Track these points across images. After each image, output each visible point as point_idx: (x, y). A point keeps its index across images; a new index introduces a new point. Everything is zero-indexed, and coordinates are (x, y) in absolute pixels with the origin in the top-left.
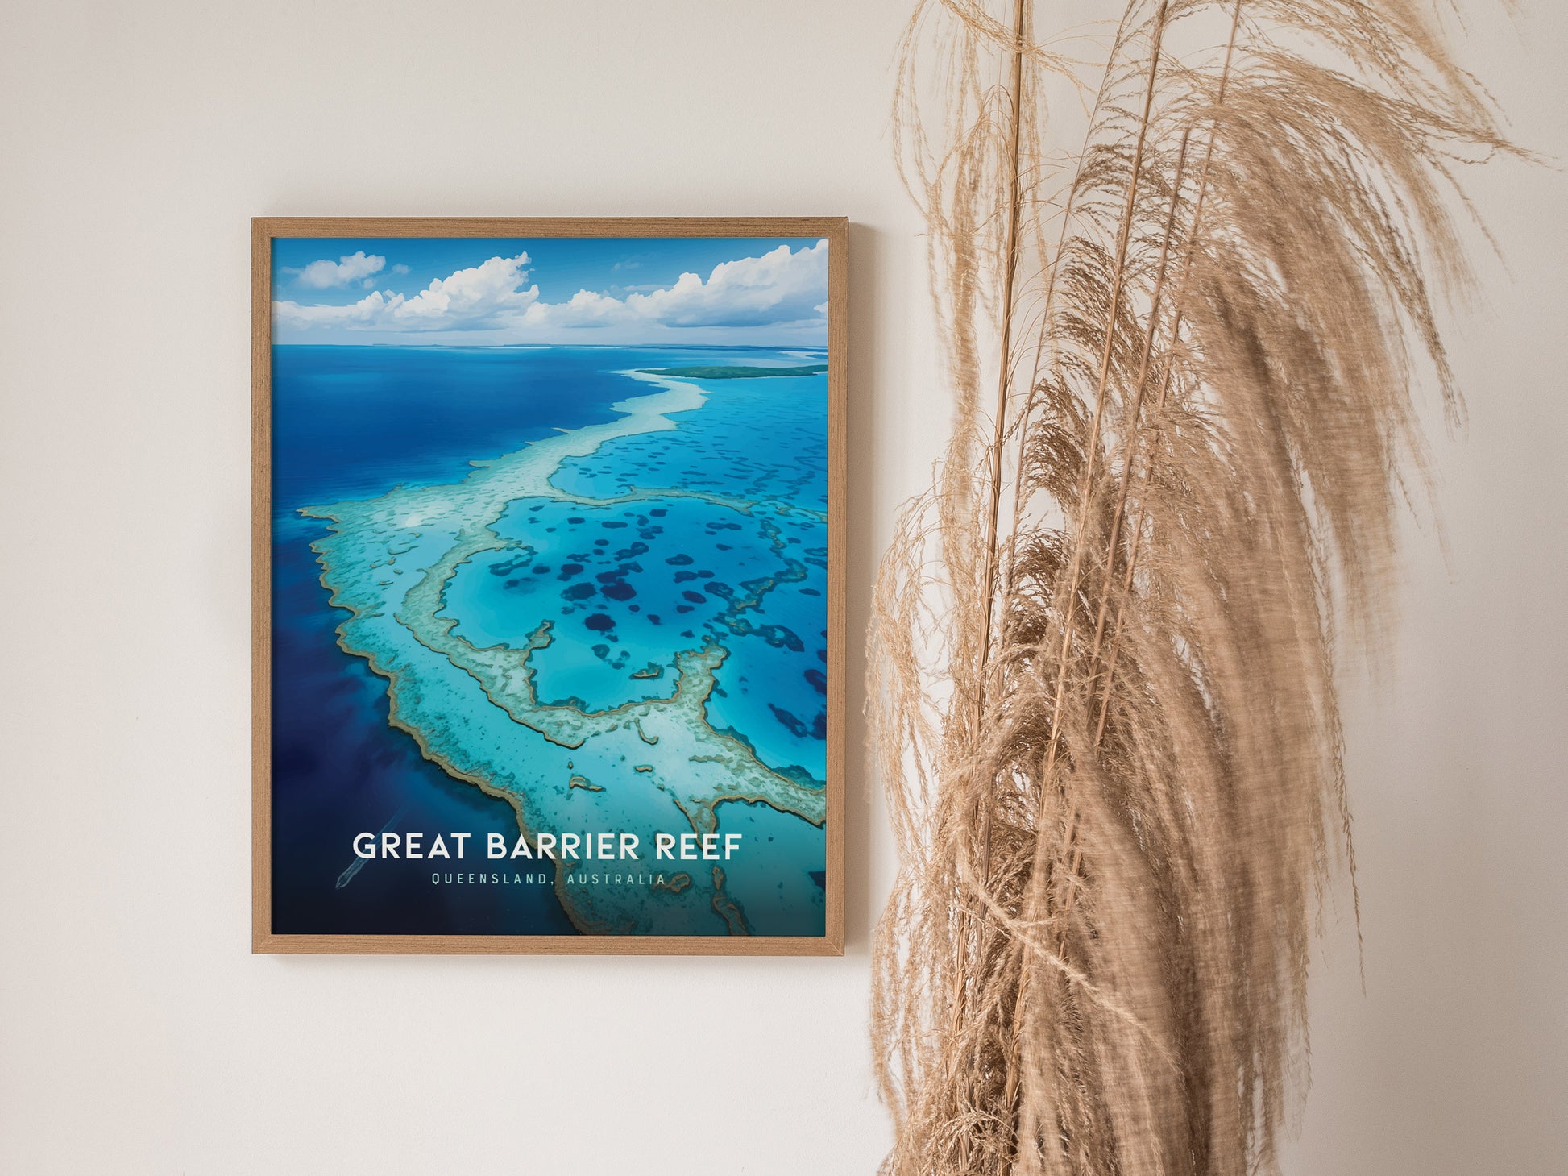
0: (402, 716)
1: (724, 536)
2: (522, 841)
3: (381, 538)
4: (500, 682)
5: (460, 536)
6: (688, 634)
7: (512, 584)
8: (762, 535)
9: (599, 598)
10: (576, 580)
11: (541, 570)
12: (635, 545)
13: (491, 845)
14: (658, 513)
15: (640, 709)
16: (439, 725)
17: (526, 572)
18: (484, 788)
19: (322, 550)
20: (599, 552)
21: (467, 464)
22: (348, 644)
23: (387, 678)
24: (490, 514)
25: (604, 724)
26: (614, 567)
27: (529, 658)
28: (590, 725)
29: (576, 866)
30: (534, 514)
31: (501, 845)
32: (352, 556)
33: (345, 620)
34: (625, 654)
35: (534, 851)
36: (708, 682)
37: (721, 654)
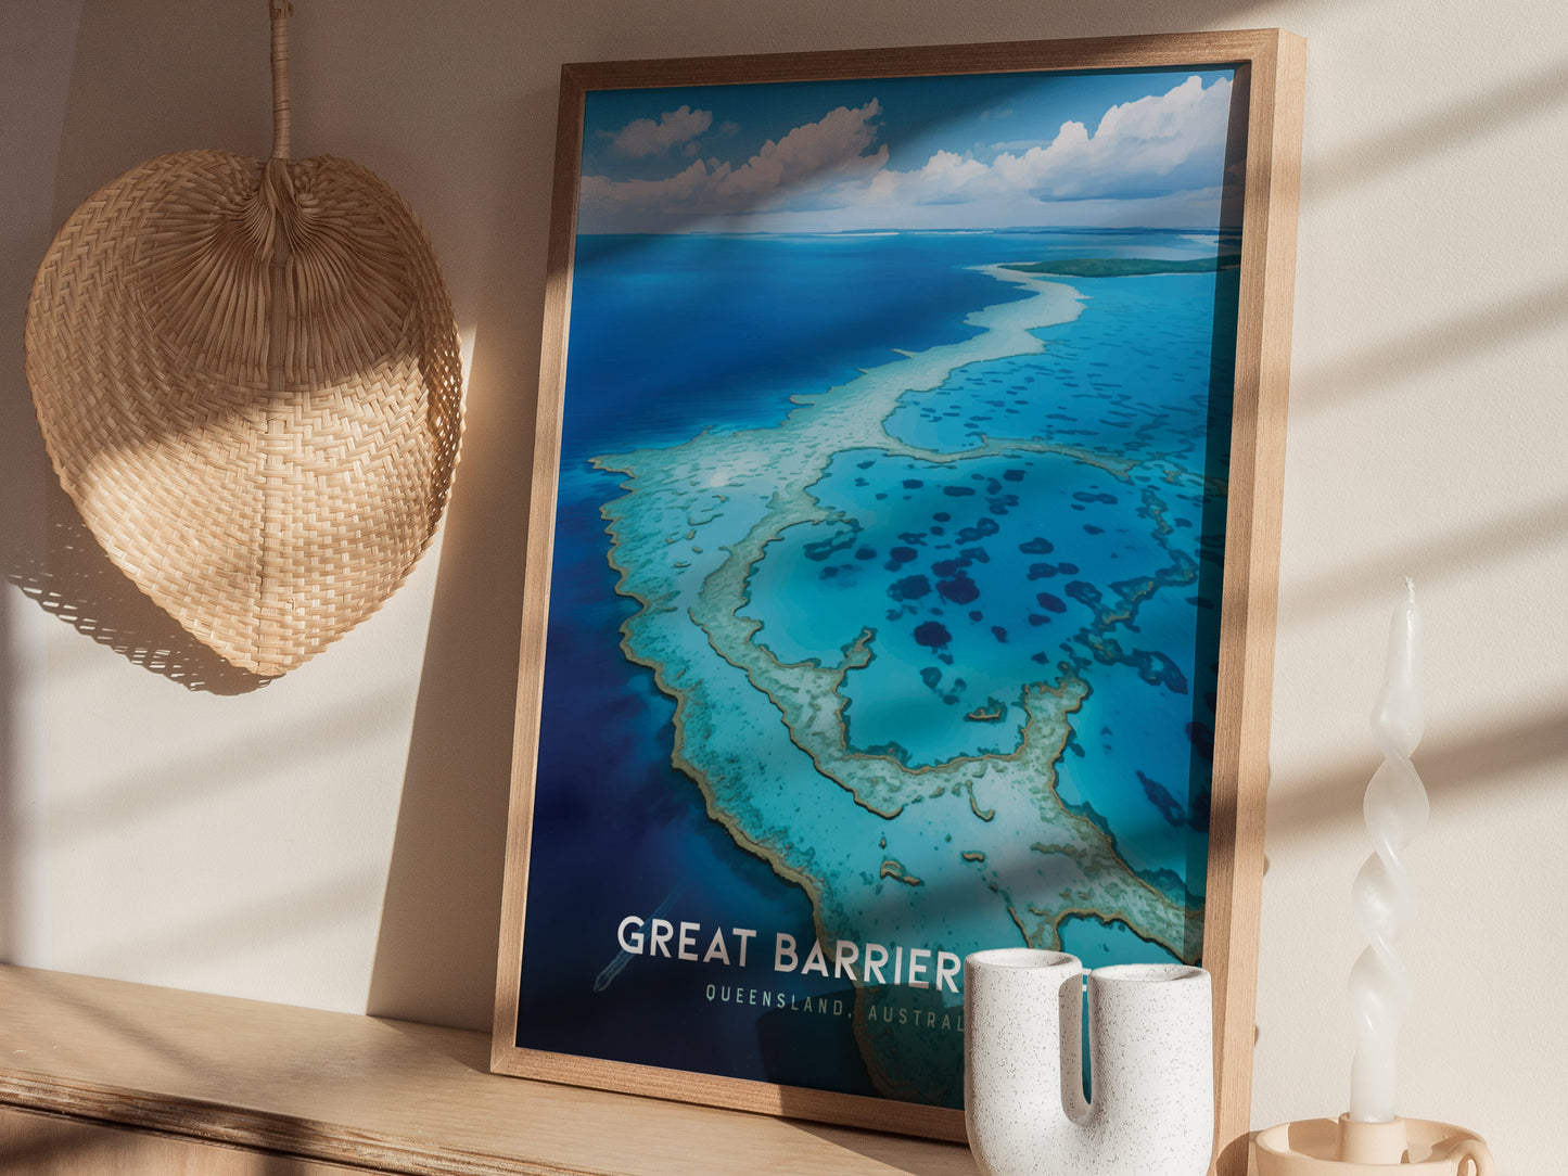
0: (687, 754)
1: (1095, 513)
2: (817, 950)
3: (681, 501)
4: (806, 713)
5: (772, 502)
6: (1040, 658)
7: (830, 572)
8: (1143, 513)
9: (933, 599)
10: (908, 570)
11: (866, 554)
12: (983, 521)
13: (780, 951)
14: (1014, 475)
15: (973, 767)
16: (730, 770)
17: (847, 556)
18: (777, 867)
19: (613, 516)
20: (938, 531)
21: (787, 400)
22: (633, 650)
23: (673, 699)
24: (809, 473)
25: (929, 784)
26: (953, 554)
27: (843, 683)
28: (913, 786)
29: (881, 993)
30: (863, 474)
31: (791, 952)
32: (646, 525)
33: (632, 614)
34: (960, 683)
35: (831, 965)
36: (1062, 731)
37: (1080, 691)
